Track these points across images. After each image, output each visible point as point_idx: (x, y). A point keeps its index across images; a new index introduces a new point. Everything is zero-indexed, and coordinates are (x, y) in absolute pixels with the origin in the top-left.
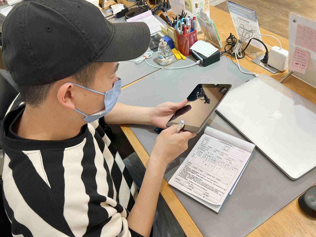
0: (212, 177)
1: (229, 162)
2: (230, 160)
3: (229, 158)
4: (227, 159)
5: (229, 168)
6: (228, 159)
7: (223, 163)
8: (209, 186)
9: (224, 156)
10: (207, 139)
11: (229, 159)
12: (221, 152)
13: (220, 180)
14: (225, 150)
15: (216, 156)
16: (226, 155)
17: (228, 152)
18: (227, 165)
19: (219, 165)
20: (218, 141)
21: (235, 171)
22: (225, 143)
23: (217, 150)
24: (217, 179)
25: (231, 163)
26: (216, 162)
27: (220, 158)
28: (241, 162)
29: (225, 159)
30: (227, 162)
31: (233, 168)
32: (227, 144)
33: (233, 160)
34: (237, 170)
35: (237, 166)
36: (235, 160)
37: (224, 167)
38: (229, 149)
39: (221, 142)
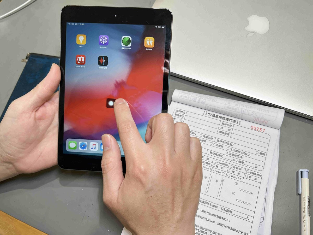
0: (211, 207)
1: (237, 160)
2: (238, 156)
3: (237, 151)
4: (233, 155)
5: (242, 175)
6: (235, 153)
7: (225, 165)
8: (211, 232)
9: (225, 147)
10: (179, 113)
12: (216, 139)
13: (231, 212)
14: (223, 133)
15: (209, 151)
16: (228, 144)
17: (230, 136)
18: (236, 168)
19: (219, 173)
20: (204, 115)
21: (256, 181)
22: (219, 117)
23: (207, 137)
24: (225, 210)
25: (243, 163)
26: (210, 166)
27: (216, 154)
28: (263, 156)
29: (229, 155)
30: (234, 161)
31: (249, 174)
32: (224, 118)
33: (245, 155)
34: (259, 177)
35: (256, 167)
36: (250, 154)
37: (231, 176)
38: (230, 129)
39: (212, 115)
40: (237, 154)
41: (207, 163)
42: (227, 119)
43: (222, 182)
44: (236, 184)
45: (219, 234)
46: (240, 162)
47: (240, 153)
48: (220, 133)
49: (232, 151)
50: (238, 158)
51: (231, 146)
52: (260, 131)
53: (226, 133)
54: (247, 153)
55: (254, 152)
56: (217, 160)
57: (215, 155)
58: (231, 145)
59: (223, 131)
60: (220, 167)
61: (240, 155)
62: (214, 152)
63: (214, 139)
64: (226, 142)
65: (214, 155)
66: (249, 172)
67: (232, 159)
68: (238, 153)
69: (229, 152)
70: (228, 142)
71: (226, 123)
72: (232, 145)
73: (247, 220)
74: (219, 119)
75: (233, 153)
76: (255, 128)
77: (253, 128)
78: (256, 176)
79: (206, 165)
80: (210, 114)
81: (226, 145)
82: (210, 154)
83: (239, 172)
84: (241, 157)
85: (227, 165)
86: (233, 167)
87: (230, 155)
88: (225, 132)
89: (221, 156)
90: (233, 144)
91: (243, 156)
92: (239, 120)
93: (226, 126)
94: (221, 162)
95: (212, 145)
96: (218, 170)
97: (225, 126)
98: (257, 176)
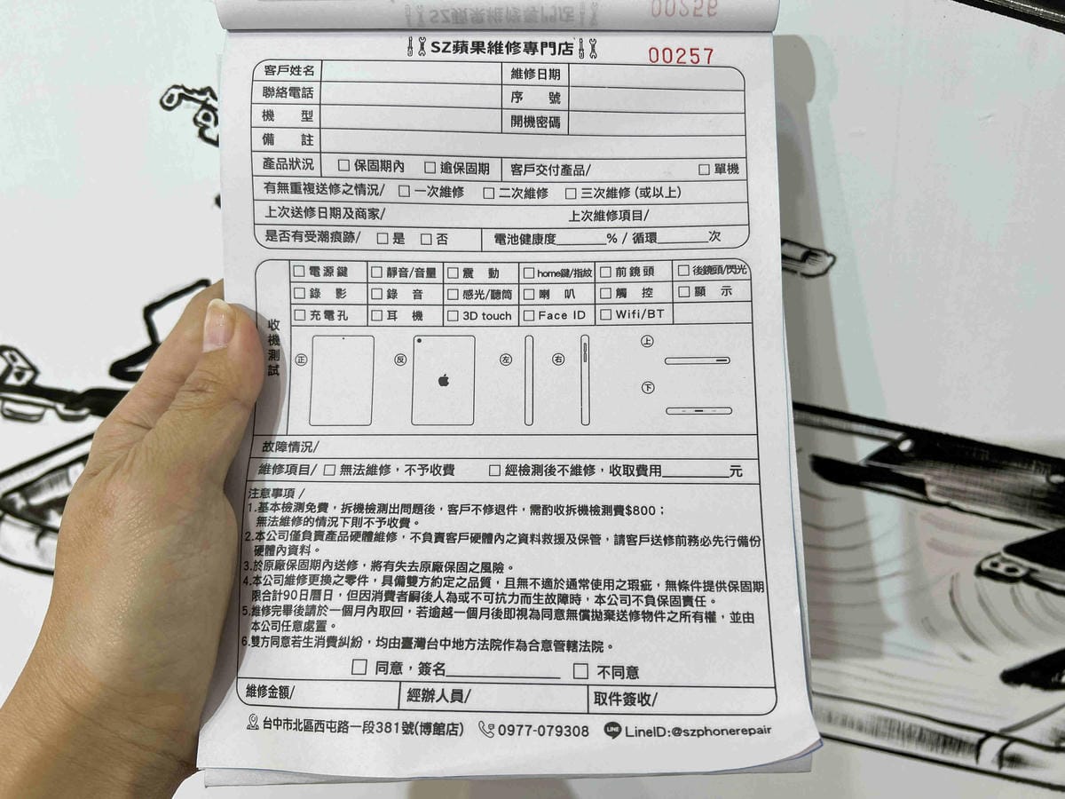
0: (568, 477)
1: (624, 231)
2: (626, 215)
3: (612, 193)
4: (599, 216)
5: (661, 293)
6: (605, 204)
7: (579, 273)
8: (596, 584)
9: (556, 192)
10: (284, 79)
12: (508, 164)
13: (657, 470)
14: (530, 121)
15: (490, 237)
16: (566, 170)
17: (563, 129)
18: (628, 271)
19: (561, 321)
20: (416, 56)
21: (729, 298)
22: (486, 46)
23: (461, 169)
24: (627, 470)
25: (652, 237)
26: (514, 300)
27: (526, 239)
28: (733, 176)
29: (582, 224)
30: (612, 245)
31: (692, 276)
32: (512, 47)
33: (654, 200)
34: (740, 276)
35: (716, 235)
36: (674, 186)
37: (615, 316)
38: (555, 90)
39: (450, 48)
40: (618, 204)
41: (495, 294)
42: (531, 47)
43: (585, 355)
44: (647, 342)
45: (633, 584)
46: (638, 238)
47: (632, 198)
48: (517, 129)
49: (594, 201)
50: (626, 223)
51: (582, 178)
52: (695, 64)
53: (542, 121)
54: (658, 186)
55: (690, 170)
56: (537, 266)
57: (523, 242)
58: (580, 171)
59: (528, 113)
60: (557, 293)
61: (631, 208)
62: (512, 232)
63: (494, 165)
64: (554, 163)
65: (519, 247)
66: (692, 269)
67: (601, 236)
68: (623, 201)
69: (578, 210)
70: (561, 163)
71: (529, 67)
72: (585, 169)
73: (735, 479)
74: (494, 57)
75: (599, 209)
76: (667, 52)
77: (658, 59)
78: (725, 276)
79: (495, 302)
80: (442, 46)
81: (561, 178)
82: (498, 247)
83: (647, 286)
84: (638, 215)
85: (586, 273)
86: (614, 272)
87: (588, 223)
88: (536, 114)
89: (551, 239)
90: (586, 164)
91: (644, 209)
92: (586, 38)
93: (535, 80)
94: (558, 268)
95: (498, 200)
96: (553, 310)
97: (528, 81)
98: (732, 275)
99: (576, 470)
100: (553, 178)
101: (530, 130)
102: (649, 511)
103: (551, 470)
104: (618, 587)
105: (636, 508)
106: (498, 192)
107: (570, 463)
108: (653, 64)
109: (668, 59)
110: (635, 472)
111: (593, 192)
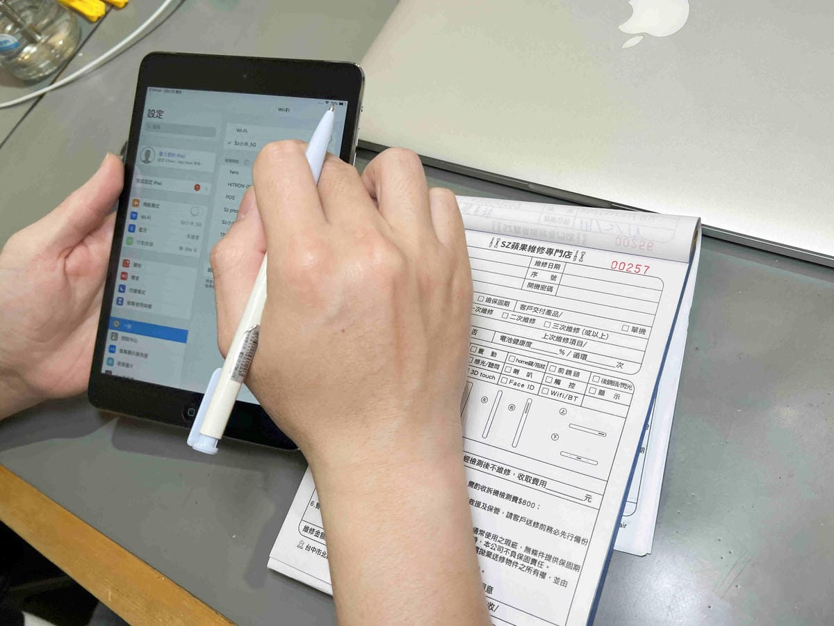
0: (494, 472)
1: (570, 349)
2: (573, 342)
3: (569, 329)
4: (559, 339)
5: (580, 388)
6: (564, 334)
7: (538, 365)
8: (488, 535)
9: (540, 322)
11: (569, 336)
12: (519, 304)
13: (544, 483)
14: (538, 286)
15: (498, 336)
16: (549, 312)
17: (553, 293)
18: (565, 372)
19: (520, 388)
20: (492, 248)
21: (617, 401)
22: (528, 247)
23: (495, 302)
24: (528, 479)
25: (585, 357)
26: (499, 371)
27: (516, 342)
28: (641, 335)
29: (548, 341)
30: (560, 356)
31: (600, 384)
32: (541, 250)
33: (592, 338)
34: (628, 390)
35: (620, 365)
36: (605, 333)
37: (550, 393)
38: (555, 274)
39: (510, 246)
40: (571, 335)
41: (491, 365)
42: (550, 251)
43: (527, 410)
44: (563, 412)
45: (508, 542)
46: (576, 356)
47: (580, 334)
48: (529, 289)
49: (559, 331)
50: (573, 346)
51: (556, 318)
52: (637, 273)
53: (543, 288)
54: (596, 331)
55: (617, 326)
56: (518, 357)
57: (514, 343)
58: (556, 314)
59: (538, 283)
60: (523, 373)
61: (578, 339)
62: (510, 337)
63: (512, 303)
64: (544, 308)
65: (512, 345)
66: (601, 380)
67: (556, 349)
68: (575, 334)
69: (548, 333)
70: (547, 308)
71: (545, 261)
72: (559, 314)
73: (586, 502)
74: (530, 254)
75: (559, 335)
76: (623, 265)
77: (617, 267)
78: (619, 388)
79: (490, 369)
80: (506, 244)
81: (545, 316)
82: (501, 342)
83: (572, 382)
84: (580, 344)
85: (542, 366)
86: (557, 369)
87: (552, 341)
88: (541, 284)
89: (529, 344)
90: (560, 311)
91: (584, 341)
92: (581, 250)
93: (546, 268)
94: (528, 360)
95: (508, 320)
96: (517, 381)
97: (542, 268)
98: (623, 389)
99: (500, 470)
100: (540, 315)
101: (536, 290)
102: (532, 505)
103: (487, 466)
104: (499, 541)
105: (525, 501)
106: (510, 316)
107: (498, 464)
108: (613, 269)
109: (621, 268)
110: (531, 481)
111: (560, 326)
